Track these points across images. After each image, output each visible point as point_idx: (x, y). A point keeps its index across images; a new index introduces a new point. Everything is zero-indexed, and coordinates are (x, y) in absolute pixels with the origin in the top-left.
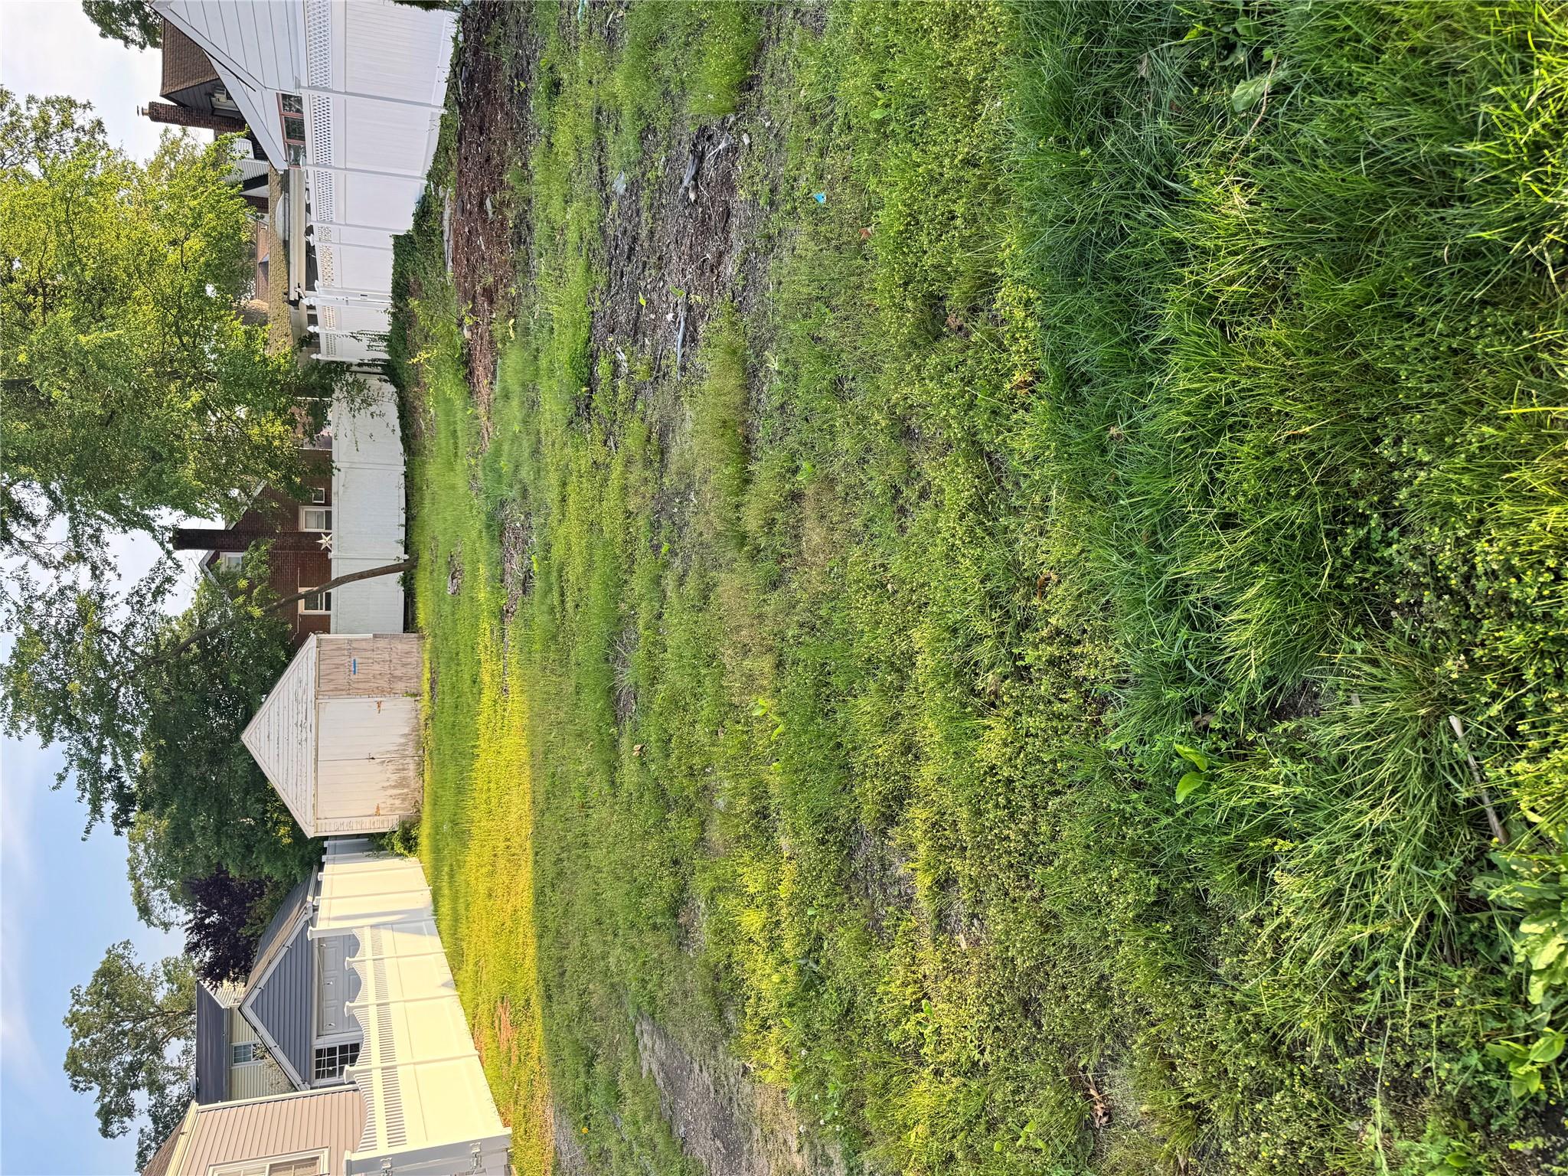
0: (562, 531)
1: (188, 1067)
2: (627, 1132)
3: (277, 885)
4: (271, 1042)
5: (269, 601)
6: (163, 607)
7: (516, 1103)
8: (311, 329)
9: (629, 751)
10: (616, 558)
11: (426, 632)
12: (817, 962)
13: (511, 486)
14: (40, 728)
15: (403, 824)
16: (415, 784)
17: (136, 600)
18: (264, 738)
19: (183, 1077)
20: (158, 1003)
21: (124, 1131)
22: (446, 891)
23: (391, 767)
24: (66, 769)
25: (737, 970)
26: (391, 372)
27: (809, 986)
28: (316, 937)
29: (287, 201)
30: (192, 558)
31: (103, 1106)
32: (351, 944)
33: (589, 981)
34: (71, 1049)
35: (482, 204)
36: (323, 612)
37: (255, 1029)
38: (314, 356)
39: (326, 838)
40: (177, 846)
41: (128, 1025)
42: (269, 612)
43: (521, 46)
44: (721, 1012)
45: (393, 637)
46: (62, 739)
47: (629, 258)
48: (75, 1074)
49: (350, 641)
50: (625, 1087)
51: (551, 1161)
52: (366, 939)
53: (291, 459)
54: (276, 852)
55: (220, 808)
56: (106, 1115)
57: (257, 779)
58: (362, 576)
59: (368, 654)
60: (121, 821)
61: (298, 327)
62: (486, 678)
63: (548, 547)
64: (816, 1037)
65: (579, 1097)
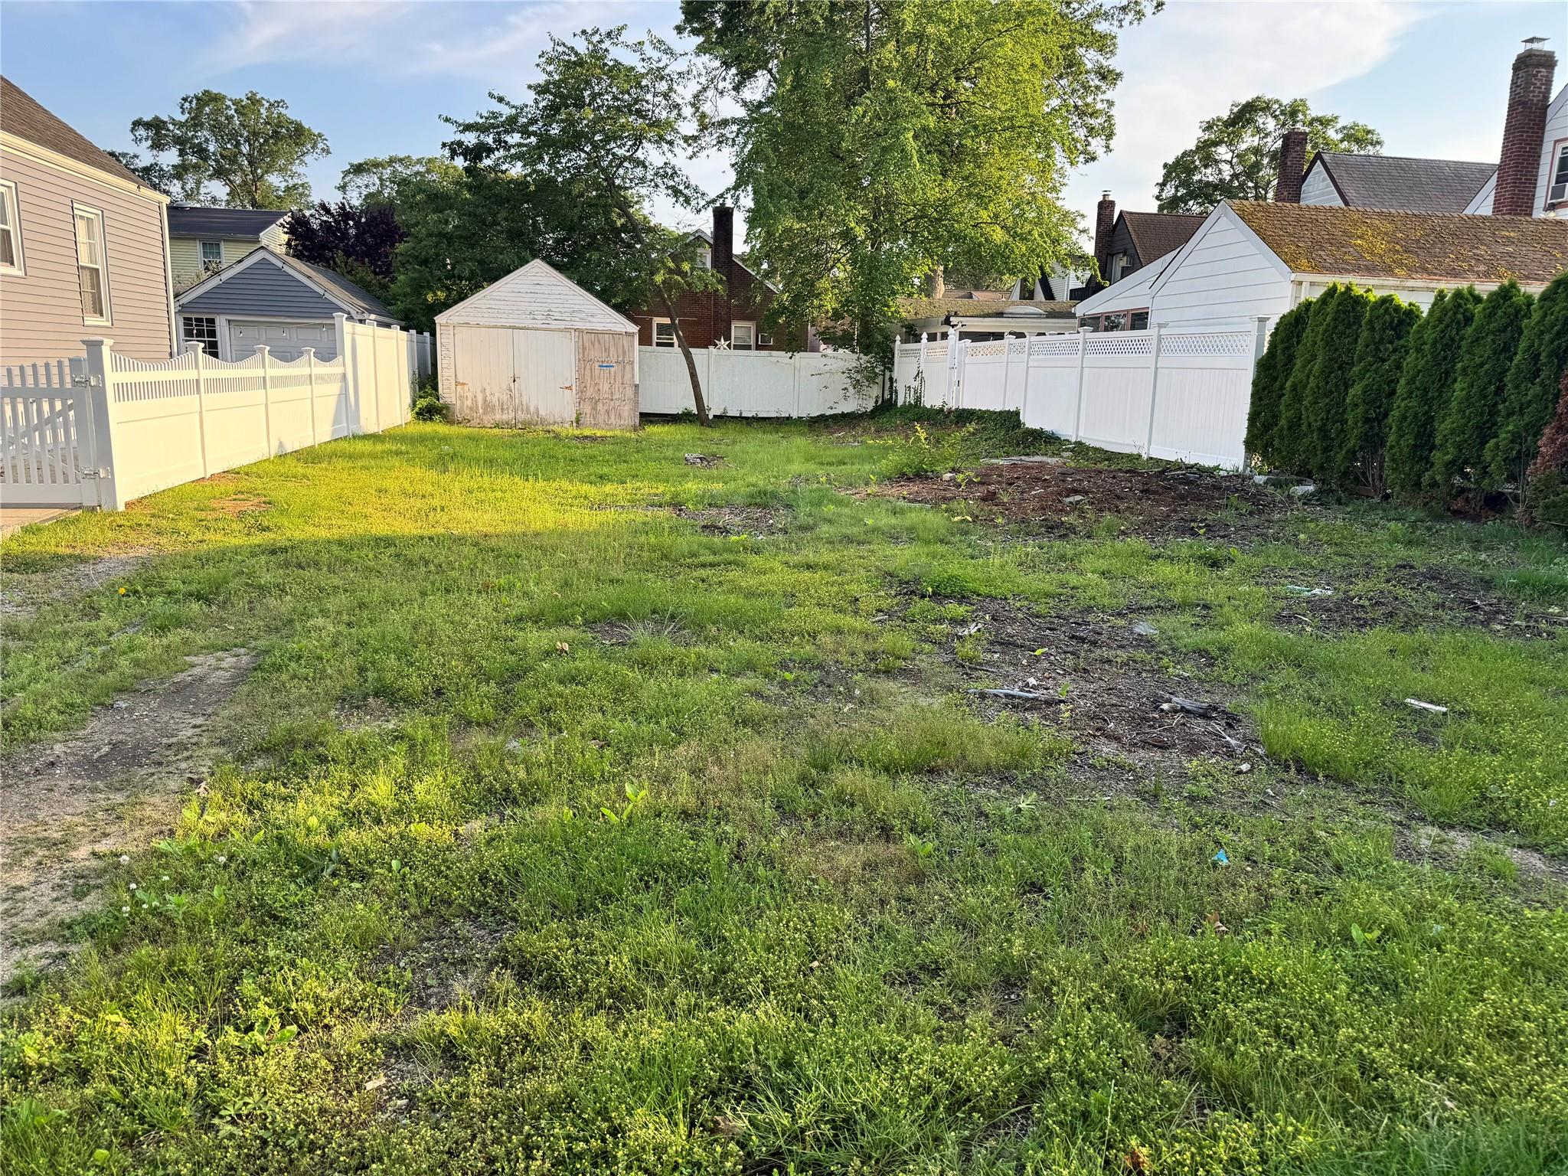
0: (777, 565)
1: (199, 201)
2: (120, 639)
3: (385, 287)
4: (225, 276)
5: (669, 289)
6: (662, 196)
7: (153, 516)
8: (925, 336)
9: (562, 637)
10: (765, 622)
11: (641, 433)
12: (334, 875)
13: (810, 515)
14: (548, 83)
15: (446, 407)
16: (488, 419)
17: (668, 173)
18: (536, 280)
19: (188, 196)
20: (266, 177)
21: (137, 140)
22: (379, 447)
23: (505, 398)
24: (508, 104)
25: (316, 770)
26: (886, 407)
27: (303, 863)
28: (336, 321)
29: (1039, 316)
30: (705, 223)
31: (165, 123)
32: (328, 355)
33: (294, 596)
34: (224, 97)
35: (1076, 492)
36: (655, 340)
37: (240, 261)
38: (898, 338)
39: (433, 334)
40: (429, 197)
41: (245, 149)
42: (658, 292)
43: (1237, 530)
44: (267, 751)
45: (636, 403)
46: (536, 102)
47: (1073, 637)
48: (198, 99)
49: (632, 363)
50: (174, 637)
51: (87, 553)
52: (333, 369)
53: (802, 315)
54: (419, 287)
55: (465, 238)
56: (156, 126)
57: (493, 273)
58: (693, 376)
59: (619, 379)
60: (456, 148)
61: (926, 323)
62: (608, 488)
63: (757, 551)
64: (241, 875)
65: (161, 585)
